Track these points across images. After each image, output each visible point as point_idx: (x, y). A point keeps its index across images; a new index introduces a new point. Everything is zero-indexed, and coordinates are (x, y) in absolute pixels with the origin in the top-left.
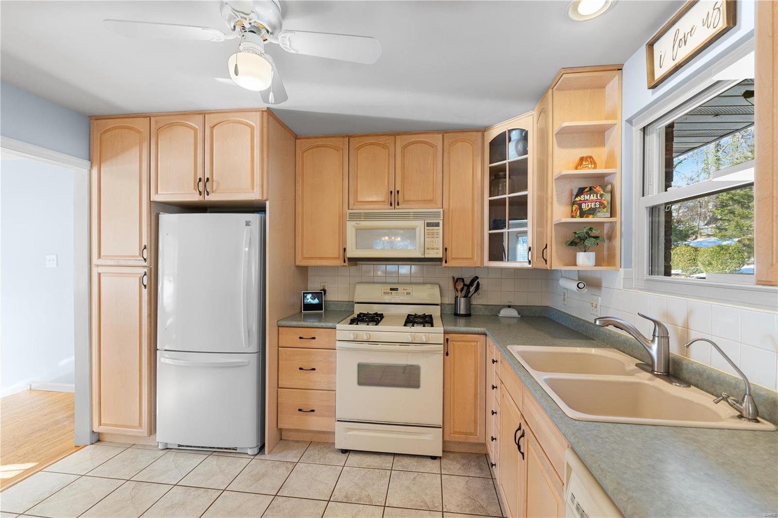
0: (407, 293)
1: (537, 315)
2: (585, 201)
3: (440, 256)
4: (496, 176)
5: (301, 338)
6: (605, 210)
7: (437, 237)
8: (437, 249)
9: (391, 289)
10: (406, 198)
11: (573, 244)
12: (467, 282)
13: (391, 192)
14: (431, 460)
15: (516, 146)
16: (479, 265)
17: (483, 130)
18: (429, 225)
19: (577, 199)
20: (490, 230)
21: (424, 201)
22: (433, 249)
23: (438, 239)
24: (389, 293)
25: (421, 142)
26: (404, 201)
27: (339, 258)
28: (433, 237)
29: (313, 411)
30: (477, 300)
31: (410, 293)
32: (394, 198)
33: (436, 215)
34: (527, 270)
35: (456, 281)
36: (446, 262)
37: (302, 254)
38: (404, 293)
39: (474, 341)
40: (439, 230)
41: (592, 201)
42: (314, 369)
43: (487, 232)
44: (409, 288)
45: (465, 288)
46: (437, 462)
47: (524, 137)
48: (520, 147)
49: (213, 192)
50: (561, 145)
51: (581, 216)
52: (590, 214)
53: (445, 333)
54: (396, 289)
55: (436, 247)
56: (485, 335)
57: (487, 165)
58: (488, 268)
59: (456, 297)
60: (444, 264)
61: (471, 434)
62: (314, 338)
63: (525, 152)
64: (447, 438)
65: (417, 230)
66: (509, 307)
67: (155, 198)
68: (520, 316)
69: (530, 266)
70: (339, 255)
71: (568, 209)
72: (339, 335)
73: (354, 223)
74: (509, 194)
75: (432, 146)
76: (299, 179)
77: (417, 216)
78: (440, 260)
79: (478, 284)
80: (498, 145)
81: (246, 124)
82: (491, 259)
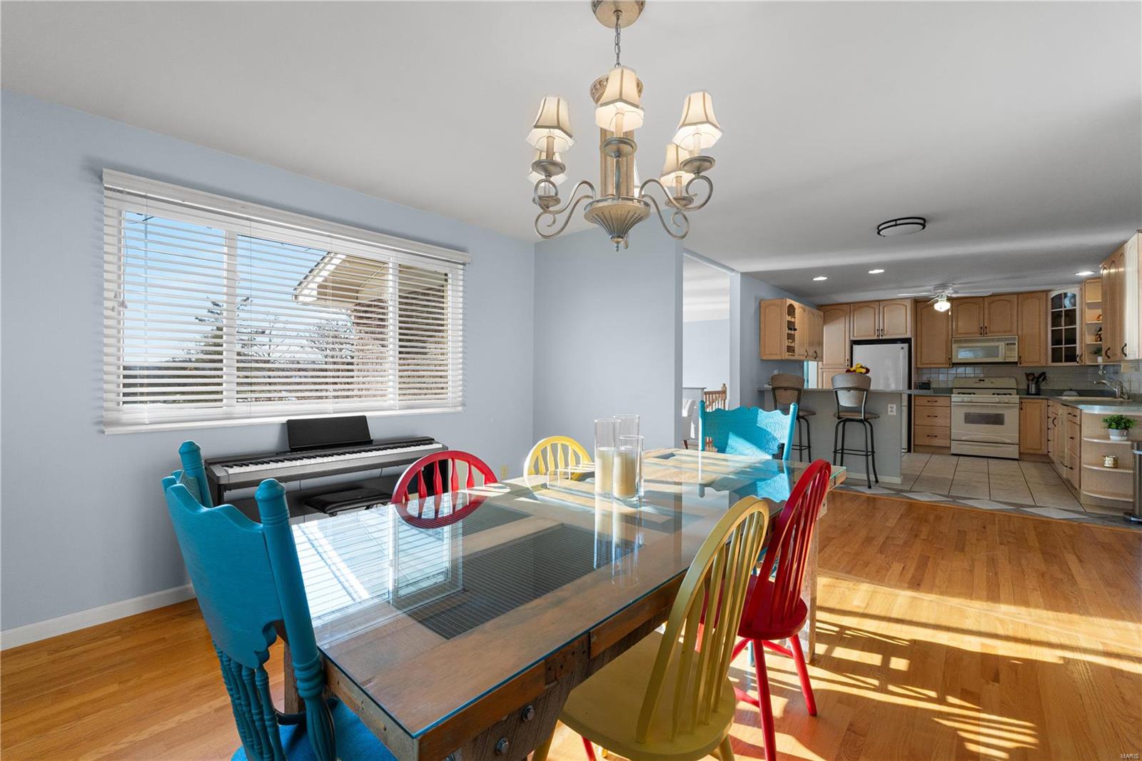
0: (991, 383)
3: (1016, 360)
4: (1056, 317)
5: (928, 402)
8: (1014, 357)
9: (979, 381)
10: (992, 330)
11: (1095, 353)
12: (1036, 375)
13: (981, 328)
14: (1011, 460)
15: (1070, 300)
16: (1044, 365)
17: (1047, 292)
18: (1008, 344)
20: (1052, 345)
21: (1005, 332)
22: (1011, 357)
23: (1015, 352)
24: (977, 383)
25: (1001, 301)
26: (990, 332)
27: (946, 363)
28: (1011, 351)
29: (937, 437)
30: (1043, 386)
31: (993, 383)
32: (983, 331)
33: (1014, 339)
34: (1077, 366)
35: (1027, 375)
36: (1021, 364)
37: (921, 361)
38: (988, 383)
39: (1040, 402)
40: (1015, 347)
42: (935, 416)
43: (1050, 347)
44: (993, 380)
45: (1035, 380)
46: (1016, 462)
47: (1074, 296)
48: (1072, 300)
49: (884, 334)
50: (1089, 308)
53: (1020, 398)
54: (983, 380)
56: (1047, 399)
57: (1050, 311)
58: (1052, 367)
59: (1028, 386)
60: (1019, 365)
61: (1039, 449)
62: (936, 402)
63: (1075, 306)
64: (1022, 451)
65: (1000, 347)
66: (1071, 390)
67: (852, 338)
68: (1078, 395)
69: (1078, 364)
70: (947, 361)
71: (1094, 337)
72: (953, 400)
73: (957, 345)
74: (1065, 326)
75: (1010, 302)
76: (919, 325)
77: (999, 340)
78: (1016, 363)
79: (1045, 377)
80: (1058, 300)
81: (904, 305)
82: (1053, 361)
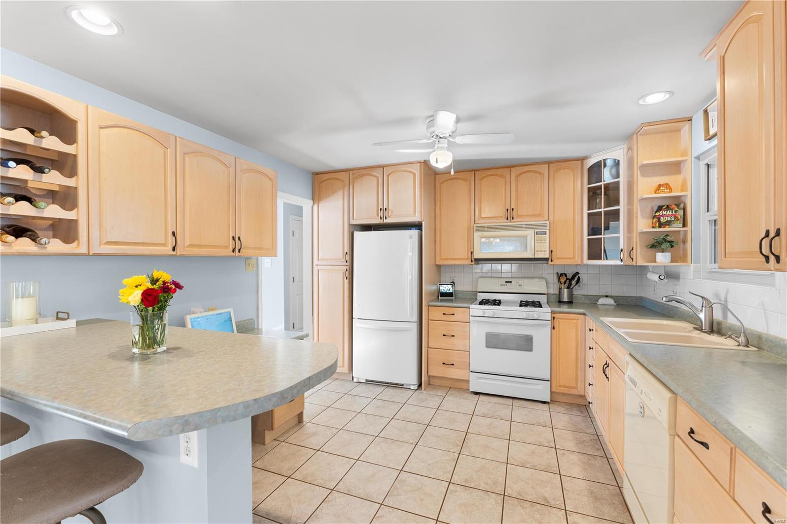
0: (519, 285)
1: (632, 304)
2: (663, 216)
3: (547, 256)
4: (593, 194)
5: (444, 314)
6: (678, 222)
7: (545, 243)
8: (545, 251)
9: (506, 282)
10: (520, 214)
11: (653, 246)
12: (570, 276)
13: (507, 210)
14: (541, 404)
15: (610, 171)
16: (579, 263)
17: (583, 159)
18: (537, 233)
19: (657, 214)
20: (589, 235)
21: (534, 215)
22: (541, 251)
23: (545, 244)
24: (504, 285)
25: (530, 171)
26: (518, 216)
27: (467, 259)
28: (541, 243)
29: (453, 365)
30: (578, 291)
31: (521, 285)
32: (510, 214)
33: (544, 226)
34: (620, 266)
35: (560, 276)
36: (552, 261)
37: (440, 256)
38: (517, 285)
39: (575, 319)
40: (545, 237)
41: (669, 215)
42: (453, 336)
43: (586, 237)
44: (521, 282)
45: (568, 281)
46: (546, 406)
47: (617, 163)
48: (614, 171)
49: (389, 217)
50: (643, 175)
51: (660, 227)
52: (667, 225)
53: (552, 312)
54: (511, 282)
55: (544, 250)
56: (585, 315)
57: (586, 186)
58: (588, 265)
59: (560, 289)
60: (550, 263)
61: (573, 388)
62: (453, 314)
63: (618, 176)
64: (554, 390)
65: (529, 238)
66: (607, 296)
67: (353, 222)
68: (616, 304)
69: (622, 263)
70: (468, 256)
71: (650, 221)
72: (472, 312)
73: (480, 234)
74: (605, 208)
75: (540, 174)
76: (438, 203)
77: (528, 227)
78: (546, 259)
79: (579, 278)
80: (595, 171)
81: (410, 172)
82: (589, 258)
